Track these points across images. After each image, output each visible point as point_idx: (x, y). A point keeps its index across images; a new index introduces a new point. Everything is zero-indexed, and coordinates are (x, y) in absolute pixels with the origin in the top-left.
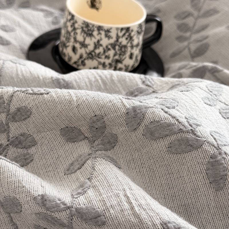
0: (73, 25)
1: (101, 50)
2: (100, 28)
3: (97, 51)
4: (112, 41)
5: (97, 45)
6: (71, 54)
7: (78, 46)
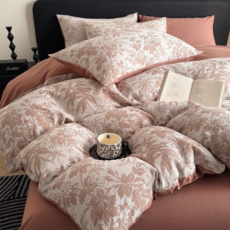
1: (106, 151)
2: (105, 145)
3: (105, 152)
4: (109, 149)
5: (105, 150)
6: (98, 152)
7: (100, 150)
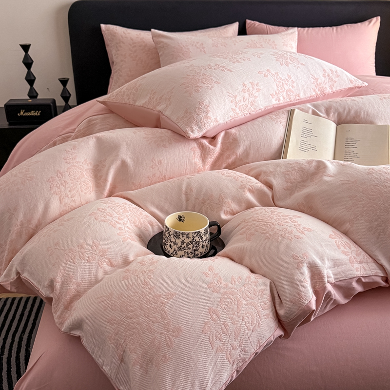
0: (169, 233)
2: (183, 234)
3: (183, 246)
4: (190, 240)
5: (183, 243)
7: (172, 244)
